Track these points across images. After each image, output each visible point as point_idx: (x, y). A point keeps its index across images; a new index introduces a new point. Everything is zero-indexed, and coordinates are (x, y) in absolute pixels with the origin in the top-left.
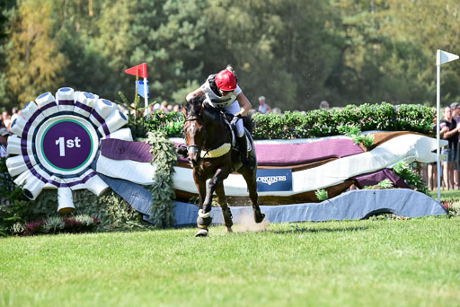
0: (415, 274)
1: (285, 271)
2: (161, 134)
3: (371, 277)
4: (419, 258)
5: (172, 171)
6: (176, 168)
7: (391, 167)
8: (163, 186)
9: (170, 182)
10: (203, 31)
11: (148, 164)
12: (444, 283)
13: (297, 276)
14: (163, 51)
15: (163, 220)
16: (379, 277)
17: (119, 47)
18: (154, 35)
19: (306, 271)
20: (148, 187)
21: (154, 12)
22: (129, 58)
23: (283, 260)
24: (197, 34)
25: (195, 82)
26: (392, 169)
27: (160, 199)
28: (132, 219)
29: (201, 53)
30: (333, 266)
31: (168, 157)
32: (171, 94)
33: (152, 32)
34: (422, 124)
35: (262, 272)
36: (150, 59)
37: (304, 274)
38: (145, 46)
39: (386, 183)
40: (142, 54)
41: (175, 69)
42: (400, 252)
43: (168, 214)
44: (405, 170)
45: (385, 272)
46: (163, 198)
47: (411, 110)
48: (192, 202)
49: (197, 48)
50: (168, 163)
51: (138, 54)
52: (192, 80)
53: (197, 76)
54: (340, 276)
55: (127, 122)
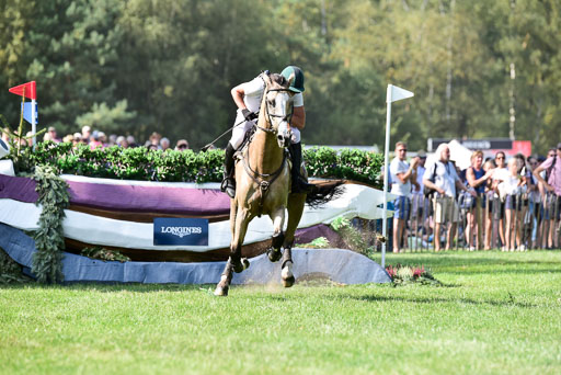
0: (338, 356)
1: (183, 346)
2: (50, 169)
3: (285, 357)
4: (346, 337)
5: (62, 215)
6: (67, 212)
7: (327, 222)
8: (49, 233)
9: (59, 228)
10: (116, 44)
11: (32, 205)
12: (371, 369)
13: (197, 354)
14: (67, 65)
15: (48, 274)
16: (295, 358)
17: (13, 58)
18: (56, 46)
19: (208, 348)
20: (31, 233)
21: (56, 17)
22: (25, 72)
23: (182, 332)
24: (107, 46)
25: (103, 106)
26: (329, 225)
27: (45, 248)
28: (9, 272)
29: (112, 70)
30: (242, 343)
31: (57, 198)
32: (74, 118)
33: (54, 42)
34: (366, 172)
35: (155, 347)
36: (51, 75)
37: (205, 351)
38: (44, 59)
39: (321, 241)
40: (41, 68)
41: (81, 88)
42: (328, 327)
43: (55, 267)
44: (345, 227)
45: (303, 353)
46: (49, 248)
47: (355, 155)
48: (85, 254)
49: (108, 64)
50: (56, 204)
51: (36, 68)
52: (99, 103)
53: (108, 98)
54: (248, 356)
55: (8, 152)
